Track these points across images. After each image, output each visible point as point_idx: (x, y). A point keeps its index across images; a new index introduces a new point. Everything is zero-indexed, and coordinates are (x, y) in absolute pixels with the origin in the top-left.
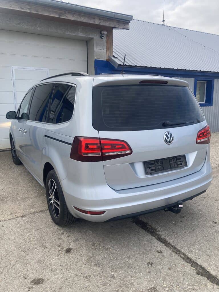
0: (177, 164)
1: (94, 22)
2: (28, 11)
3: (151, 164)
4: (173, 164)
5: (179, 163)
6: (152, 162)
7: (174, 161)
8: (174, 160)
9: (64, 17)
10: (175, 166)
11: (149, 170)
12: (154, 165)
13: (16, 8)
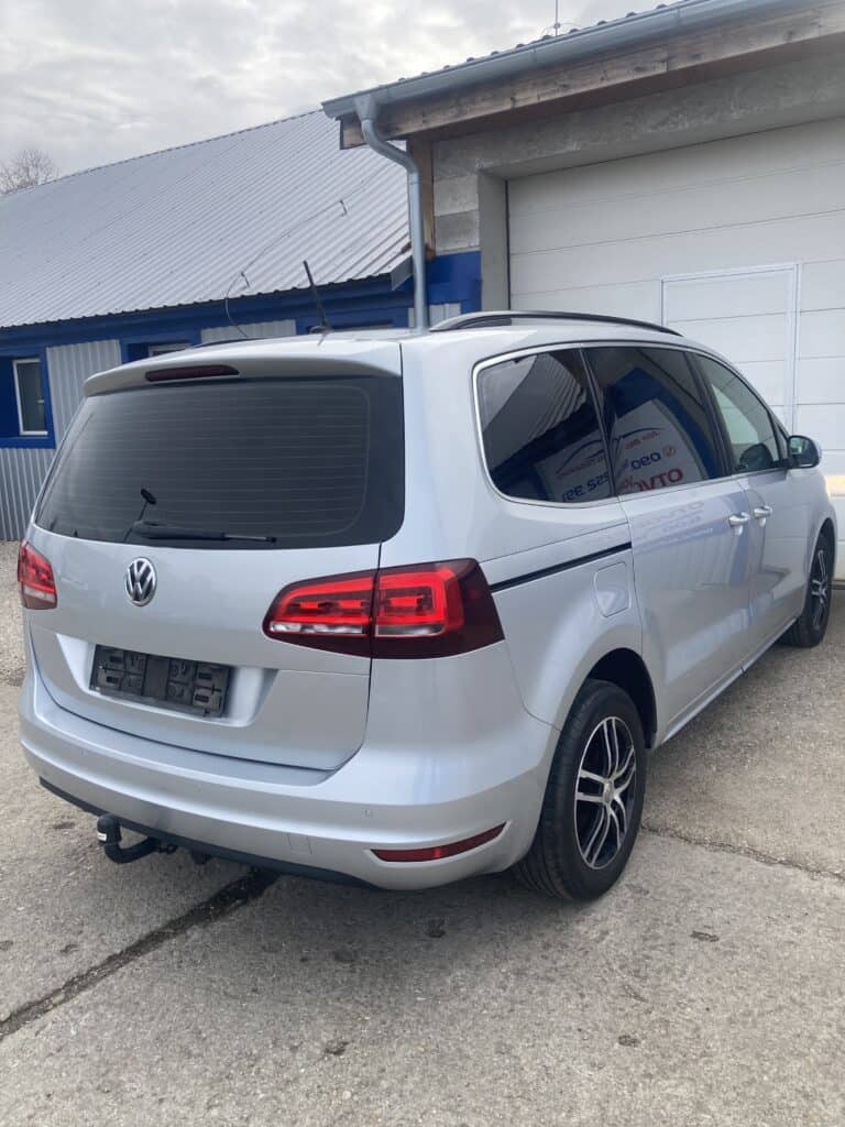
0: (192, 692)
3: (113, 660)
4: (178, 688)
5: (201, 692)
6: (117, 655)
7: (185, 679)
8: (184, 673)
9: (812, 34)
10: (181, 695)
11: (102, 677)
12: (121, 666)
13: (618, 76)
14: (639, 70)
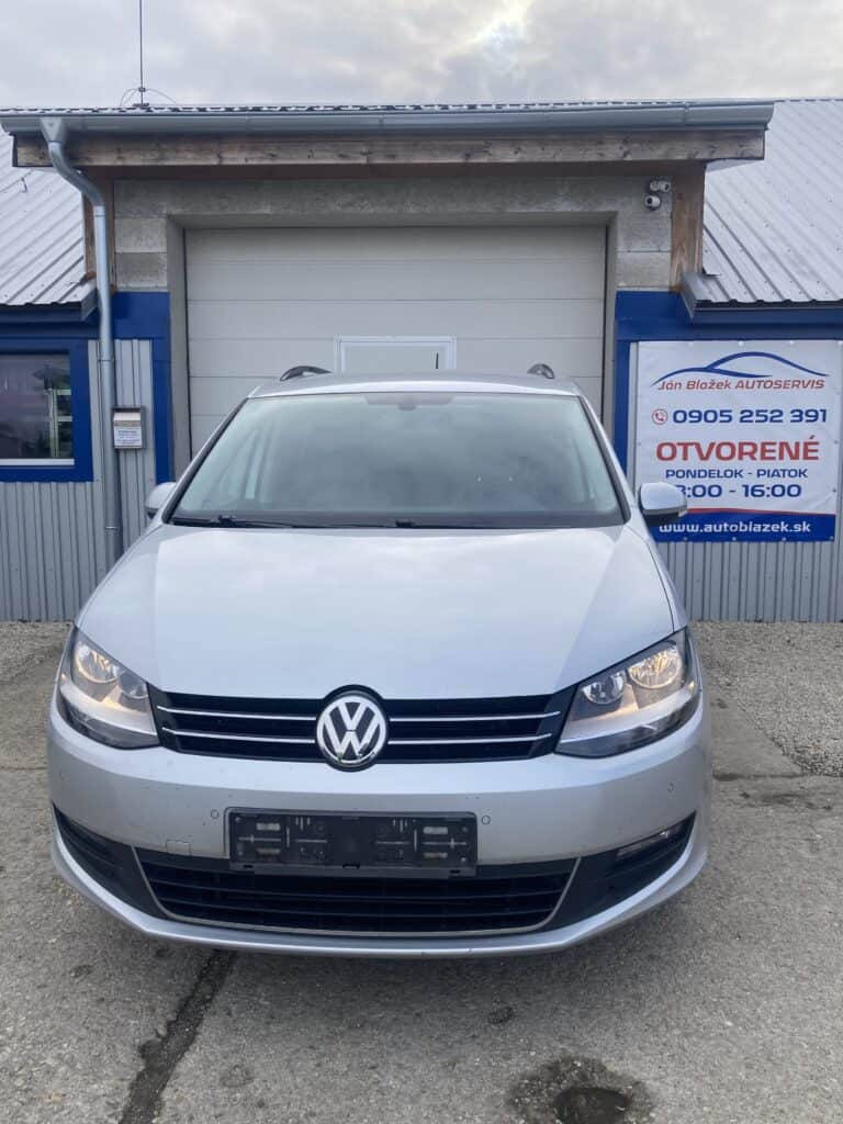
1: (601, 155)
2: (363, 161)
9: (484, 160)
13: (325, 158)
14: (342, 156)
